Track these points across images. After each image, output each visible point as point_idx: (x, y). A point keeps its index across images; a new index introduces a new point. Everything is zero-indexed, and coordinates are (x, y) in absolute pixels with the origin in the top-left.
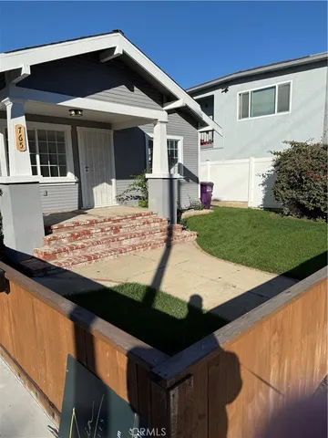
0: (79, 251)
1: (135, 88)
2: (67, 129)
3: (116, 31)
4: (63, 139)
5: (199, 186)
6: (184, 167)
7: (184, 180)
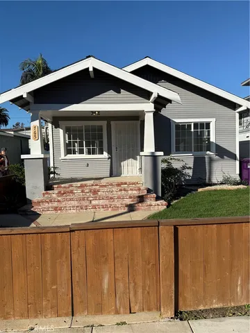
0: (56, 203)
1: (122, 90)
2: (104, 123)
3: (89, 57)
4: (102, 130)
5: (238, 163)
6: (217, 145)
7: (217, 157)
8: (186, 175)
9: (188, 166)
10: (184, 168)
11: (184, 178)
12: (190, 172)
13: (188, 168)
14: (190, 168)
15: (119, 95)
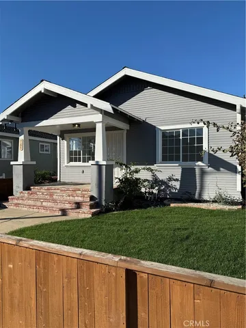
3: (42, 81)
5: (239, 177)
6: (209, 154)
7: (210, 168)
8: (172, 187)
9: (175, 178)
10: (170, 179)
11: (170, 190)
12: (177, 185)
13: (174, 180)
14: (177, 180)
15: (76, 109)
